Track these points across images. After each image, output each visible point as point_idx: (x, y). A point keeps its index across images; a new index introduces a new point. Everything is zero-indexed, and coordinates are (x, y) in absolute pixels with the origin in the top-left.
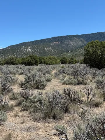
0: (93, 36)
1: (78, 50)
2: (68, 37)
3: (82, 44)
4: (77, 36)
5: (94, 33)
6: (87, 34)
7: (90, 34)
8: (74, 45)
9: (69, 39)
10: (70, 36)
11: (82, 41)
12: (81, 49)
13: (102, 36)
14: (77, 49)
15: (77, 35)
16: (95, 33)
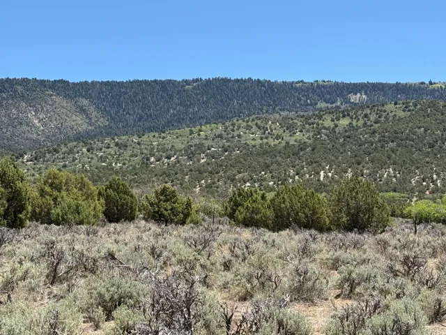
0: (136, 94)
1: (71, 151)
2: (19, 88)
3: (85, 127)
4: (61, 87)
5: (138, 81)
6: (107, 84)
7: (120, 84)
8: (45, 125)
9: (22, 97)
10: (24, 82)
11: (82, 110)
12: (85, 150)
13: (176, 100)
14: (64, 149)
15: (62, 81)
16: (146, 82)
